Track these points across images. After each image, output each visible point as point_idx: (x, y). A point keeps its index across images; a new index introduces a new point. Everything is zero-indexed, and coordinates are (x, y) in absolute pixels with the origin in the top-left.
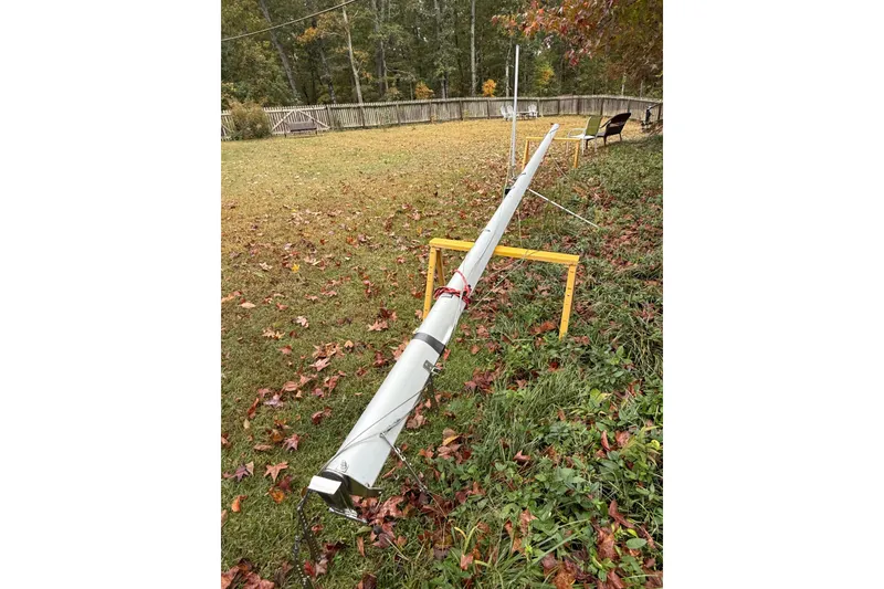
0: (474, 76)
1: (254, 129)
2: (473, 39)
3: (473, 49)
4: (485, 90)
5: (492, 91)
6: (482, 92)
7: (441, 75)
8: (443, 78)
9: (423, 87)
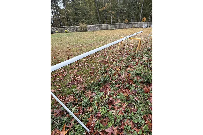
0: (141, 17)
1: (84, 30)
2: (142, 7)
3: (142, 10)
4: (143, 20)
5: (145, 20)
6: (142, 21)
7: (132, 17)
8: (132, 18)
9: (127, 20)
